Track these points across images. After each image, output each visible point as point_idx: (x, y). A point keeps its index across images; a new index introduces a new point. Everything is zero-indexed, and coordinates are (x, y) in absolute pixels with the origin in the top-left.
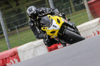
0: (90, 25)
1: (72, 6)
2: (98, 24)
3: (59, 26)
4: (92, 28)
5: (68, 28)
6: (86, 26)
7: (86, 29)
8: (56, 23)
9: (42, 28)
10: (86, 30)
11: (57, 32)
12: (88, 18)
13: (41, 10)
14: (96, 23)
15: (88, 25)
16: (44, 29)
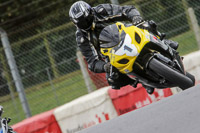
0: (90, 101)
1: (54, 66)
2: (106, 100)
3: (137, 49)
4: (94, 107)
5: (159, 54)
6: (82, 104)
7: (82, 109)
8: (131, 41)
9: (102, 50)
10: (84, 112)
11: (132, 61)
12: (85, 87)
13: (101, 10)
14: (101, 97)
15: (86, 102)
16: (106, 51)
